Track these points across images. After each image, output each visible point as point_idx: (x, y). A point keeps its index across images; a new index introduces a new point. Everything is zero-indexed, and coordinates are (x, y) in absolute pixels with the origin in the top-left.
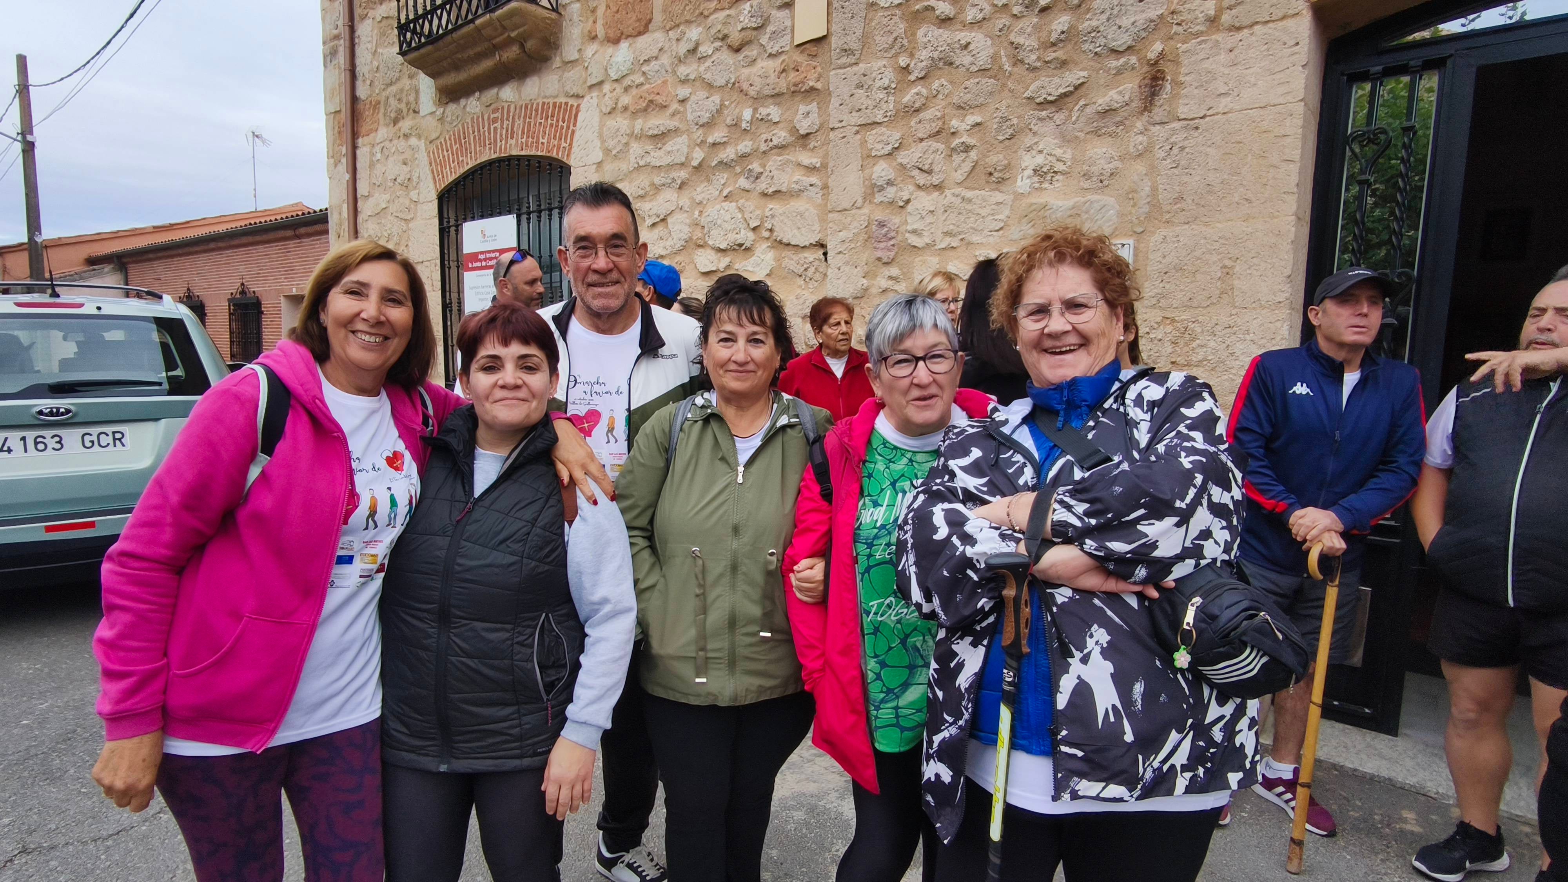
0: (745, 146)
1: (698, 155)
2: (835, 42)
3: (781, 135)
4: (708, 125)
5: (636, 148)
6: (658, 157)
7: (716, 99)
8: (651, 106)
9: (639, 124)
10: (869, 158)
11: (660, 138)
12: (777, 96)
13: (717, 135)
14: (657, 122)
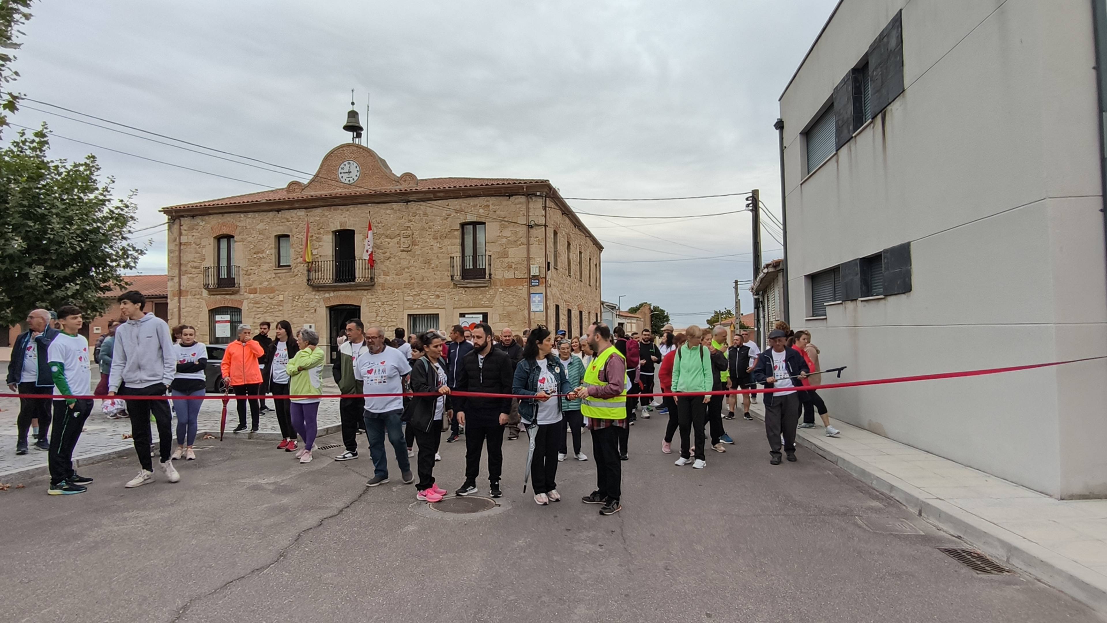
0: (272, 310)
1: (265, 311)
2: (284, 301)
3: (277, 310)
4: (267, 307)
5: (254, 308)
6: (258, 310)
7: (268, 304)
8: (257, 303)
9: (255, 305)
10: (289, 314)
11: (259, 308)
12: (277, 305)
13: (268, 308)
14: (258, 306)
